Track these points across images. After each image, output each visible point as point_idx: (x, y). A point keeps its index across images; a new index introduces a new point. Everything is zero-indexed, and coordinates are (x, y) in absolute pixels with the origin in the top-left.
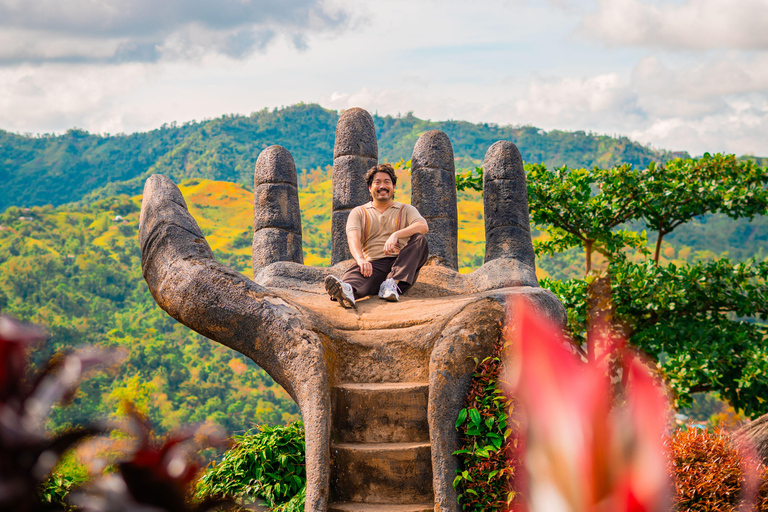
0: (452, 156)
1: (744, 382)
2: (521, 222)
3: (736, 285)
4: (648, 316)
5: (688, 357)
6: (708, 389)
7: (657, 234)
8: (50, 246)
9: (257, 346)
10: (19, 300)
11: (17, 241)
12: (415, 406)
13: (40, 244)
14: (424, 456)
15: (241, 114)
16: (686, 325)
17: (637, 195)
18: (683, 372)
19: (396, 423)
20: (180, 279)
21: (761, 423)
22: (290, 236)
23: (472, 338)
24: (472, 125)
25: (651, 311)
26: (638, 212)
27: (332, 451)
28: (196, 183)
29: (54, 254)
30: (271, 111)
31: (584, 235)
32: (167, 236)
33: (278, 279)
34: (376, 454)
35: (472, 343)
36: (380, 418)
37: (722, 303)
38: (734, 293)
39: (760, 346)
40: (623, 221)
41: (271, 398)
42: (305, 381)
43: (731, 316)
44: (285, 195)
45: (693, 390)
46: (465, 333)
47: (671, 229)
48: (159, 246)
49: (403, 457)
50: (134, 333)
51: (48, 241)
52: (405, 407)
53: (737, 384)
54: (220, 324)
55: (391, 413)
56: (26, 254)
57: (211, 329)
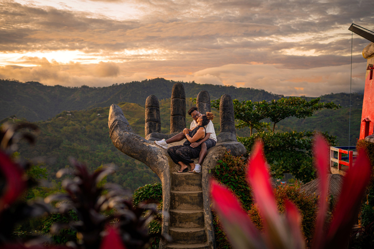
0: (210, 99)
1: (300, 170)
2: (232, 120)
3: (299, 139)
4: (270, 149)
5: (283, 162)
6: (288, 172)
7: (274, 122)
8: (77, 123)
9: (147, 160)
10: (67, 140)
11: (66, 122)
12: (198, 179)
13: (73, 123)
14: (201, 195)
15: (138, 81)
16: (282, 152)
17: (267, 110)
18: (281, 167)
19: (191, 185)
20: (122, 138)
21: (307, 185)
22: (157, 124)
23: (216, 158)
24: (213, 86)
25: (271, 147)
26: (268, 115)
27: (171, 193)
28: (124, 104)
29: (77, 126)
30: (148, 80)
31: (250, 123)
32: (118, 124)
33: (153, 138)
34: (185, 194)
35: (216, 160)
36: (186, 183)
37: (294, 145)
38: (298, 142)
39: (306, 159)
40: (263, 118)
41: (148, 172)
42: (162, 171)
43: (297, 149)
44: (155, 111)
45: (284, 172)
46: (214, 157)
47: (278, 121)
48: (115, 128)
49: (194, 195)
50: (104, 151)
51: (76, 122)
52: (194, 180)
53: (298, 170)
54: (135, 153)
55: (190, 182)
56: (69, 126)
57: (132, 154)
